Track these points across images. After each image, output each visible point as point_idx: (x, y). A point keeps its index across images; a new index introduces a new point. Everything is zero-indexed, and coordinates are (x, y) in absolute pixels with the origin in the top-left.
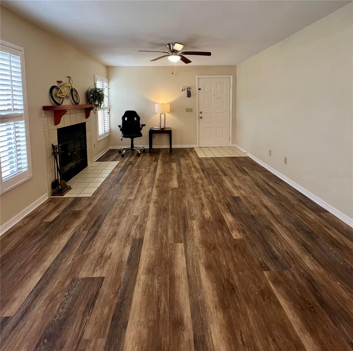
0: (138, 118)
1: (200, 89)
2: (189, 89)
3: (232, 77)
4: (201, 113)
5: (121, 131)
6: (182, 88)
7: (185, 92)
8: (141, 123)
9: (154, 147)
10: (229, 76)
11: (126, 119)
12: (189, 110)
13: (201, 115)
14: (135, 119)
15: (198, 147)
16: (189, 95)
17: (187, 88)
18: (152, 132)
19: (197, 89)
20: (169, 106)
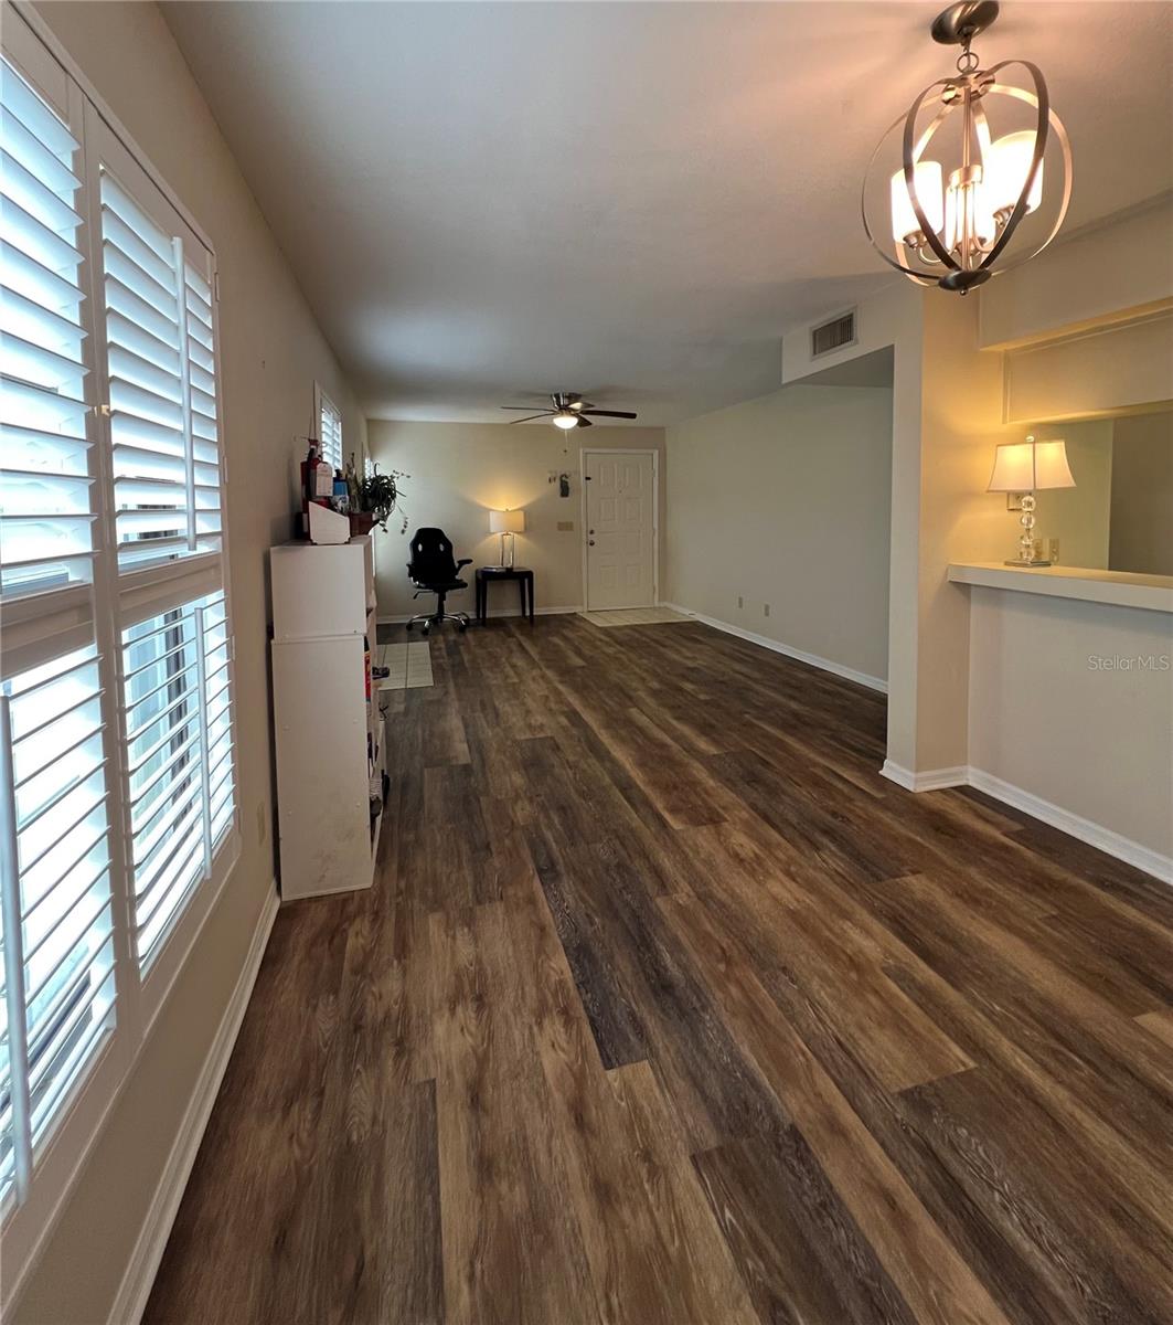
0: (448, 545)
1: (588, 479)
2: (564, 478)
3: (656, 453)
4: (592, 532)
5: (410, 576)
6: (549, 475)
7: (557, 485)
8: (457, 557)
9: (490, 614)
10: (650, 451)
11: (420, 547)
12: (565, 526)
13: (591, 537)
14: (442, 548)
15: (585, 610)
16: (565, 491)
17: (559, 475)
18: (486, 578)
19: (583, 479)
20: (520, 517)
